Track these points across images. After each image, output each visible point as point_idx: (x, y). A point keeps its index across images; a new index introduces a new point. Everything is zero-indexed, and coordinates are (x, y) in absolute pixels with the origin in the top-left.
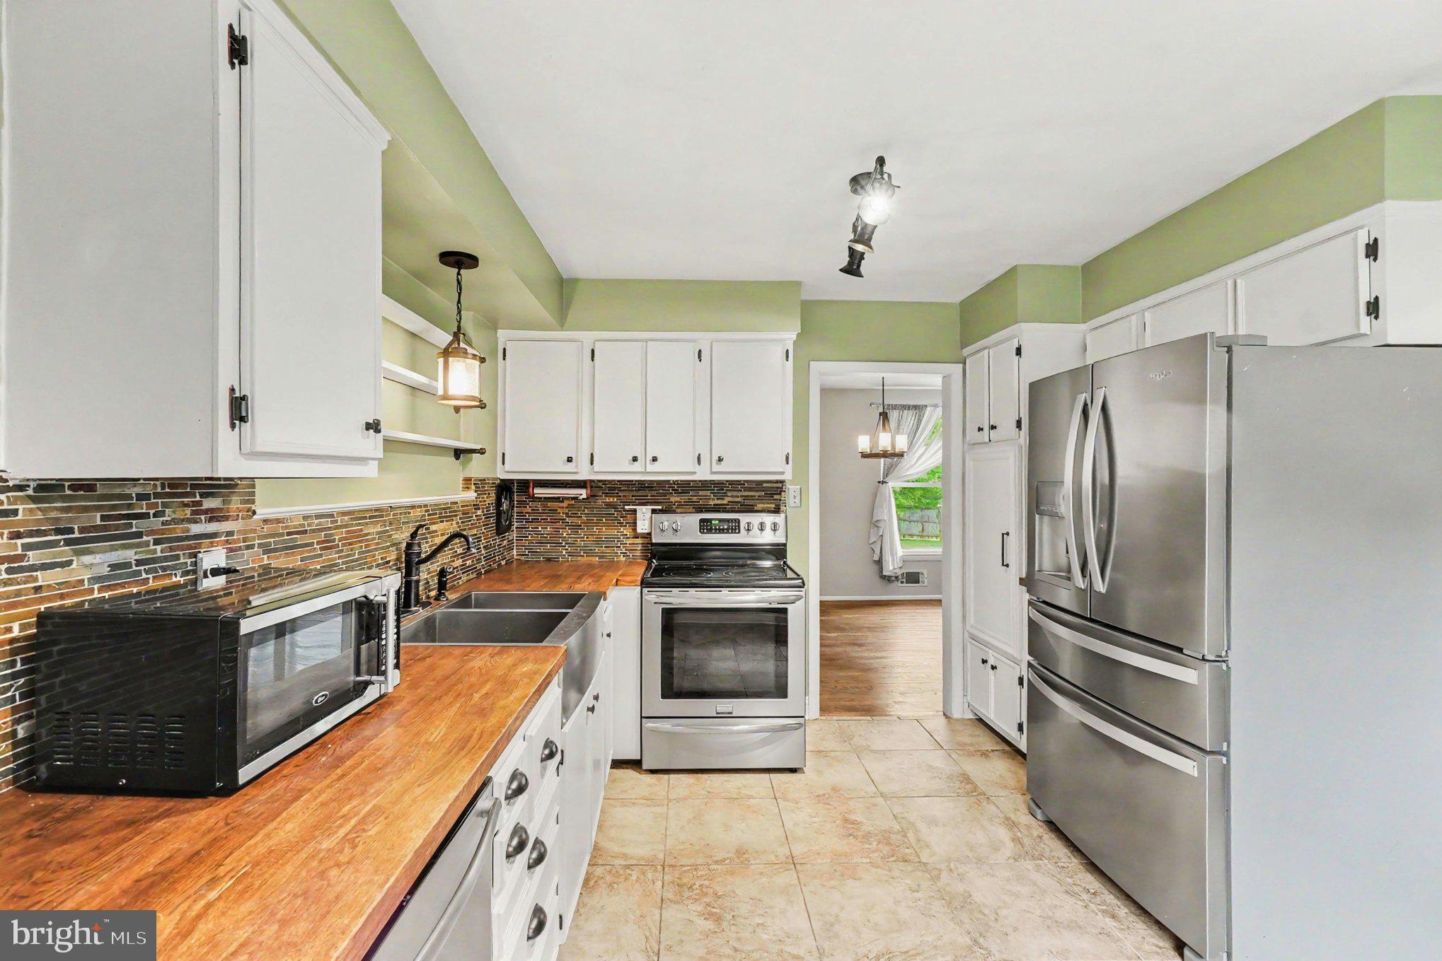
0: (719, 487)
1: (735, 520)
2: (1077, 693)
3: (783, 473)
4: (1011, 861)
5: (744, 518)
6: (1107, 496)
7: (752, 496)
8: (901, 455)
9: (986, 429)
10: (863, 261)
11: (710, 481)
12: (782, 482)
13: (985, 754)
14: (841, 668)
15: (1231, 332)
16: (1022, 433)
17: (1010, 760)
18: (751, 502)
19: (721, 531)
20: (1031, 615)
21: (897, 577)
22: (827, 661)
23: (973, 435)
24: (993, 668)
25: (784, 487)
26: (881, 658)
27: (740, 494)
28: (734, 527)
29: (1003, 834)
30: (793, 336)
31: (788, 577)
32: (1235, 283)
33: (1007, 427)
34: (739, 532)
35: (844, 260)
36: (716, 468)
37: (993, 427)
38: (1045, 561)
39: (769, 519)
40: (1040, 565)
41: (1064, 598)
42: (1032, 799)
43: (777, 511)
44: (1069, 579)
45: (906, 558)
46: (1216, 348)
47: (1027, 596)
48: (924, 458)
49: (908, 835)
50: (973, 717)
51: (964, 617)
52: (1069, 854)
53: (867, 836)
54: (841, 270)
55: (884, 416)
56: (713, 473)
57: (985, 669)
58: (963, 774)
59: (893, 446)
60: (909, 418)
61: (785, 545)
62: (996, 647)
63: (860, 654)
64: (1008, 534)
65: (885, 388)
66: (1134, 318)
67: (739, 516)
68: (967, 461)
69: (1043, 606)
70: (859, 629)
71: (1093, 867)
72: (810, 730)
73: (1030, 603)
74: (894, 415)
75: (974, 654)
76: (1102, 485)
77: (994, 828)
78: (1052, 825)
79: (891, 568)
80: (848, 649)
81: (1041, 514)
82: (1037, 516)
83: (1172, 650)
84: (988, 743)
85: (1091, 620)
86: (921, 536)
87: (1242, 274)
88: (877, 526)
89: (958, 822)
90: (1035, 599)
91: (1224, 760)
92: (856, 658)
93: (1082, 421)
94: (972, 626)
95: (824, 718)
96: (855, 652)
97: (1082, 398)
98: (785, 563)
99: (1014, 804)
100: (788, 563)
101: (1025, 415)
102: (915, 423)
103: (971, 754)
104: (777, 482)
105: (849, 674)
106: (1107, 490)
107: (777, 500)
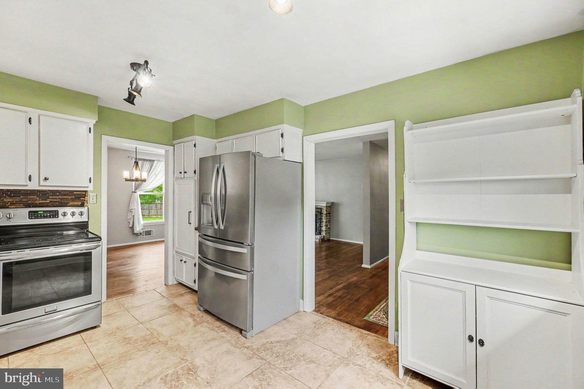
0: (43, 194)
1: (55, 211)
2: (214, 263)
3: (88, 187)
4: (193, 327)
5: (61, 210)
6: (224, 198)
7: (66, 198)
8: (144, 181)
9: (183, 172)
10: (135, 99)
11: (37, 190)
12: (86, 191)
13: (182, 295)
14: (115, 277)
15: (255, 152)
16: (196, 175)
17: (191, 294)
18: (66, 202)
19: (45, 217)
20: (199, 240)
21: (141, 234)
22: (109, 275)
23: (177, 174)
24: (185, 262)
25: (87, 194)
26: (134, 269)
27: (57, 197)
28: (55, 214)
29: (190, 320)
30: (94, 122)
31: (89, 237)
32: (255, 136)
33: (190, 173)
34: (58, 217)
35: (126, 96)
36: (42, 183)
37: (185, 172)
38: (205, 220)
39: (77, 210)
40: (203, 222)
41: (210, 232)
42: (200, 305)
43: (82, 205)
44: (212, 226)
45: (144, 225)
46: (252, 156)
47: (198, 234)
48: (153, 182)
49: (154, 334)
50: (177, 283)
51: (174, 245)
52: (211, 318)
53: (136, 341)
54: (124, 99)
55: (136, 163)
56: (40, 186)
57: (182, 263)
58: (174, 304)
59: (141, 177)
60: (147, 165)
61: (87, 222)
62: (186, 254)
63: (125, 269)
64: (191, 212)
65: (137, 151)
66: (230, 141)
67: (57, 209)
68: (175, 184)
69: (204, 236)
70: (123, 258)
71: (219, 319)
72: (103, 306)
73: (199, 236)
74: (140, 163)
75: (177, 258)
76: (222, 194)
77: (186, 319)
78: (207, 311)
79: (138, 229)
80: (118, 268)
81: (203, 204)
82: (202, 205)
83: (240, 244)
84: (183, 290)
85: (219, 239)
86: (148, 216)
87: (257, 134)
88: (132, 212)
89: (173, 322)
90: (201, 234)
91: (253, 272)
92: (122, 271)
93: (217, 174)
94: (177, 248)
95: (109, 300)
96: (121, 269)
97: (217, 165)
98: (87, 231)
99: (193, 309)
100: (89, 230)
101: (197, 168)
102: (150, 167)
103: (177, 296)
104: (83, 191)
105: (120, 278)
106: (224, 196)
107: (82, 200)
